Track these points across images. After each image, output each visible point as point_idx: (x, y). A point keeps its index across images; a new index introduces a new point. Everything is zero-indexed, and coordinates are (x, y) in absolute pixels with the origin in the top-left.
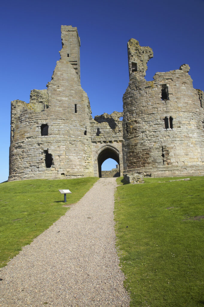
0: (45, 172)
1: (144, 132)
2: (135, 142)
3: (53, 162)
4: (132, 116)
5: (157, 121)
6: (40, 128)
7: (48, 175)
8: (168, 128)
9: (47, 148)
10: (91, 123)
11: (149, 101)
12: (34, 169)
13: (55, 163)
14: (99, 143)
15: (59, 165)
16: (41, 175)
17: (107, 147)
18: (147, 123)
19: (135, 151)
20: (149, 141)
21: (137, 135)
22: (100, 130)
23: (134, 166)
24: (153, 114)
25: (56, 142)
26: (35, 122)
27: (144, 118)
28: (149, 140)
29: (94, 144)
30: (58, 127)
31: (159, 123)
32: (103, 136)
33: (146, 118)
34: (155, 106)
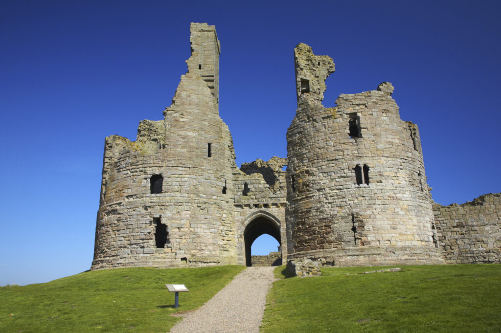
0: (153, 255)
1: (322, 189)
2: (306, 207)
3: (169, 239)
4: (302, 164)
5: (343, 172)
6: (149, 180)
7: (159, 260)
8: (361, 183)
9: (160, 214)
10: (234, 174)
11: (329, 139)
12: (135, 249)
13: (171, 240)
14: (246, 209)
15: (178, 243)
16: (146, 260)
17: (260, 214)
18: (326, 175)
19: (307, 221)
20: (330, 205)
21: (309, 195)
22: (249, 186)
23: (306, 246)
24: (336, 160)
25: (175, 204)
26: (141, 171)
27: (321, 166)
28: (329, 203)
29: (239, 209)
30: (179, 179)
31: (345, 175)
32: (254, 195)
33: (324, 167)
34: (339, 147)
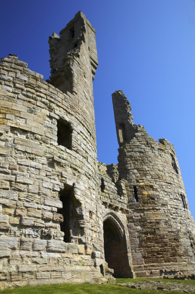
1: (165, 205)
2: (156, 218)
4: (145, 178)
5: (176, 196)
6: (56, 122)
8: (185, 208)
9: (73, 181)
11: (165, 166)
17: (110, 215)
18: (166, 193)
19: (158, 232)
20: (174, 220)
21: (157, 208)
22: (105, 183)
23: (159, 258)
24: (171, 184)
27: (162, 185)
28: (174, 219)
30: (85, 142)
31: (177, 198)
32: (108, 194)
33: (164, 187)
34: (171, 175)
